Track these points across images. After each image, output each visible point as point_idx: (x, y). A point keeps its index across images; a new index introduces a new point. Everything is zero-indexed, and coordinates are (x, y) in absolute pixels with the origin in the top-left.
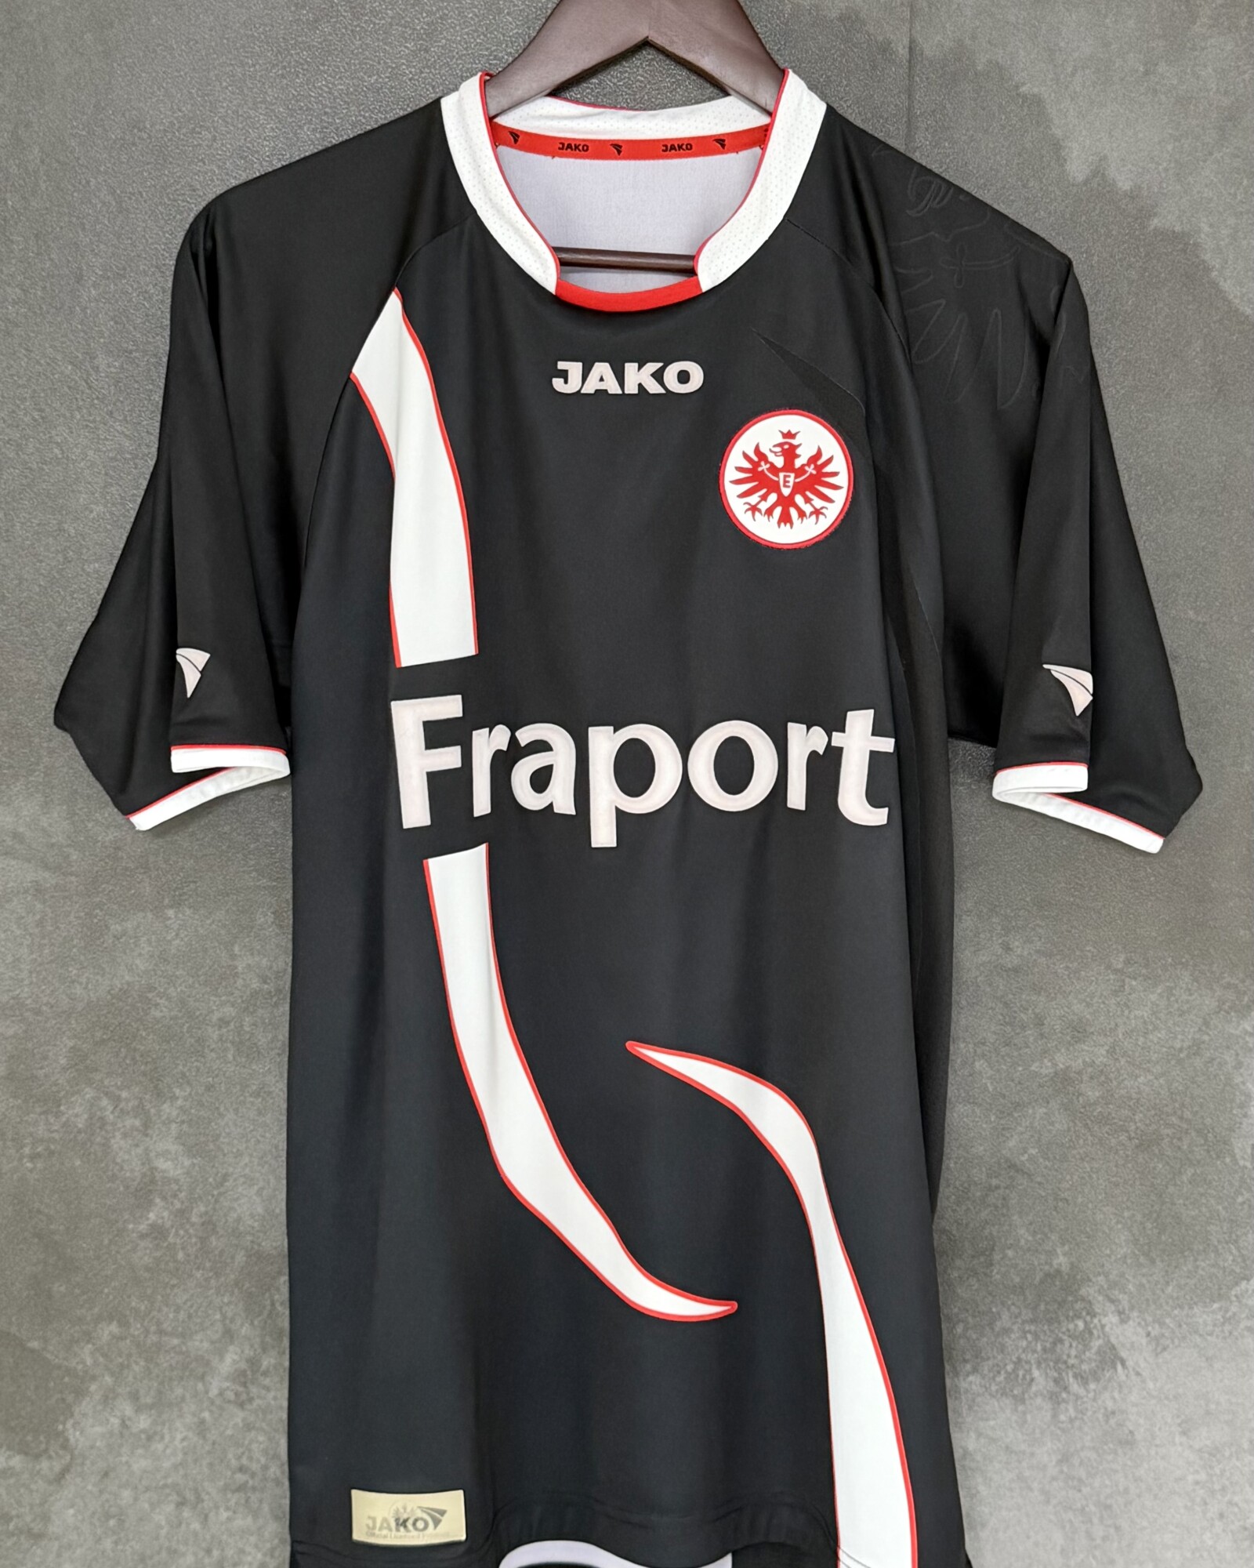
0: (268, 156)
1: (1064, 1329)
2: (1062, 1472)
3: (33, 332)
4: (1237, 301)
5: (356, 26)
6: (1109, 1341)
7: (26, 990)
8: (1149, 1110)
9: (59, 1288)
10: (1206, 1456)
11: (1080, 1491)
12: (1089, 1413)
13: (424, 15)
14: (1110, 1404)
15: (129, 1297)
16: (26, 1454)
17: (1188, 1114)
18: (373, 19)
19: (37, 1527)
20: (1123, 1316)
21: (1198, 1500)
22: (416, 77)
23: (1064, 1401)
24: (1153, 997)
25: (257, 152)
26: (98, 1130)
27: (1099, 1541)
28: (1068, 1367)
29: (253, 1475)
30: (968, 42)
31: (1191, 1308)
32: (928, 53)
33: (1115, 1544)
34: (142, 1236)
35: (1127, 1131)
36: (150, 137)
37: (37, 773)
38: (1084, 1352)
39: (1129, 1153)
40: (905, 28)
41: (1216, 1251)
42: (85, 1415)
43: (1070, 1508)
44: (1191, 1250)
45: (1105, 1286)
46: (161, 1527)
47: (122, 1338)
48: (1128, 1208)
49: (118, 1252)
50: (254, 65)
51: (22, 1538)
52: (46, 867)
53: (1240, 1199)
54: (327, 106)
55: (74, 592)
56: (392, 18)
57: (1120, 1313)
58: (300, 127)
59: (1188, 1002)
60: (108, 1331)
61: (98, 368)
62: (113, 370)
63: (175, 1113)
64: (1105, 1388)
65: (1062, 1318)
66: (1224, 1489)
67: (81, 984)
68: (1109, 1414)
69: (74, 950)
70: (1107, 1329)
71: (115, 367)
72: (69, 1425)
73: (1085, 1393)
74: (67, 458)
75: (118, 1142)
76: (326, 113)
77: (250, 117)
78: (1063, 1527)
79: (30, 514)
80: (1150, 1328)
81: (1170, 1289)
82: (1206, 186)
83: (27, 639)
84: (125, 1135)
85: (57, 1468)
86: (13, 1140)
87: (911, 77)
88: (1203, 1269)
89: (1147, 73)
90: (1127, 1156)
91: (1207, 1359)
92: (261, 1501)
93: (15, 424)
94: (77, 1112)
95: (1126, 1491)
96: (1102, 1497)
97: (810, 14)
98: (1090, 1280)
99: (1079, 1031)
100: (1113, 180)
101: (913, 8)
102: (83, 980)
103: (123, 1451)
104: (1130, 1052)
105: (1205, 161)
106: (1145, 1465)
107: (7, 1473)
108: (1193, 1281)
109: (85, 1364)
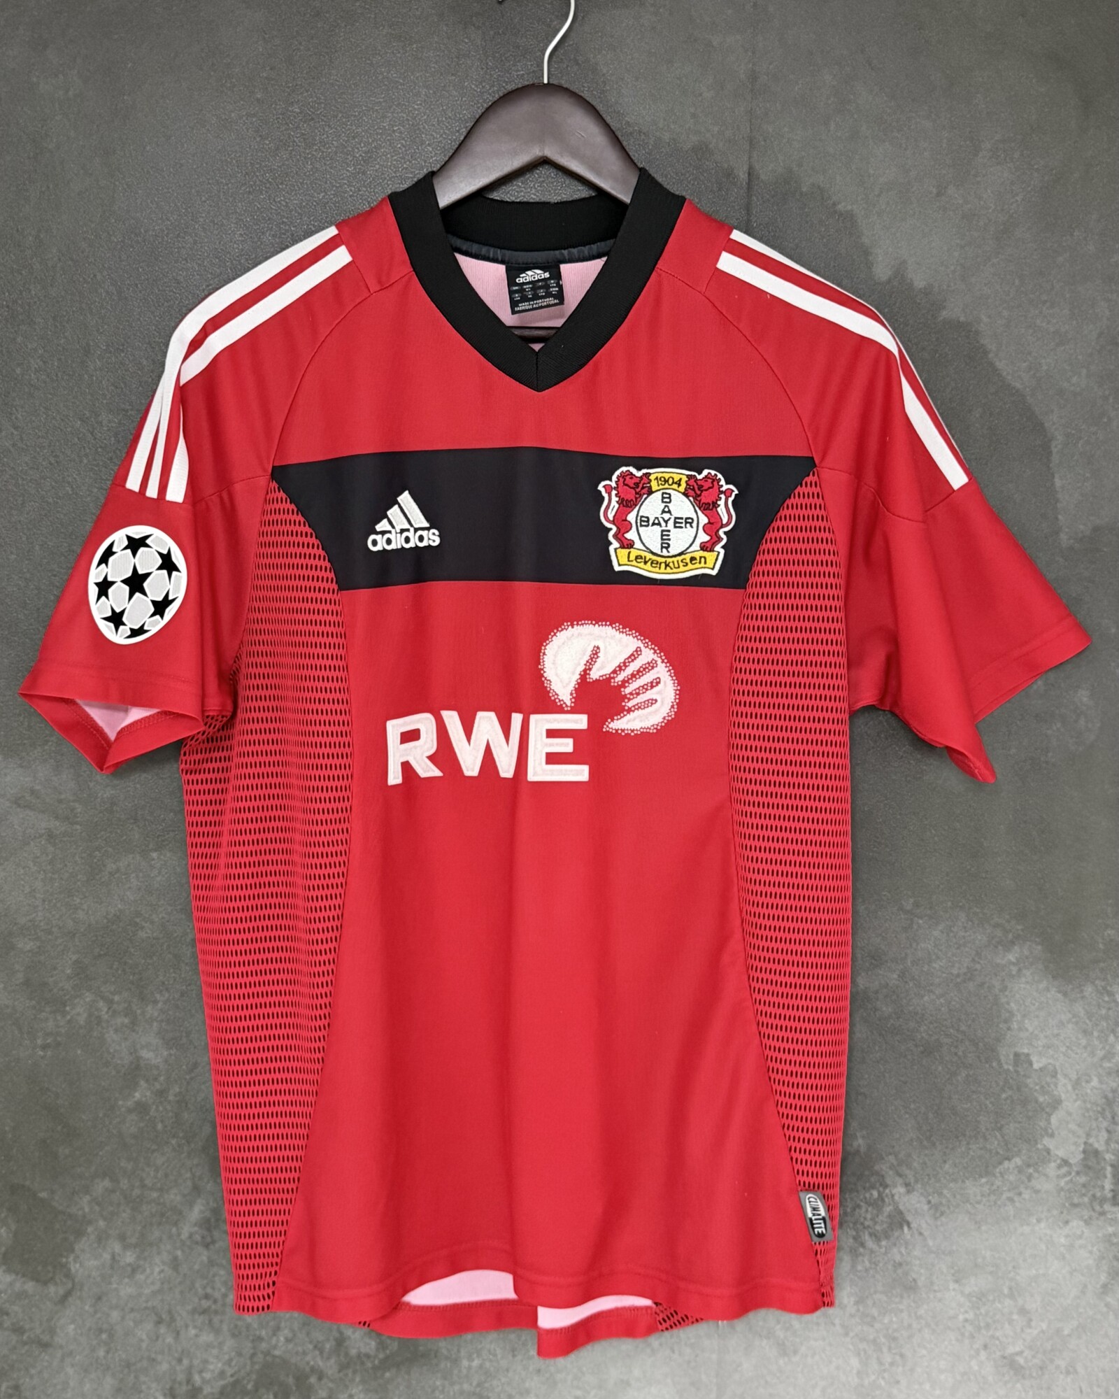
1: (862, 1197)
2: (858, 1310)
3: (51, 394)
4: (1009, 377)
5: (308, 154)
6: (897, 1207)
7: (40, 914)
8: (931, 1023)
9: (64, 1151)
10: (974, 1299)
11: (872, 1326)
12: (881, 1265)
14: (898, 1258)
15: (119, 1159)
16: (38, 1281)
17: (963, 1028)
18: (321, 148)
19: (46, 1338)
20: (909, 1188)
21: (967, 1334)
23: (861, 1254)
24: (936, 933)
26: (95, 1026)
27: (887, 1366)
28: (864, 1228)
29: (215, 1301)
30: (795, 169)
31: (963, 1181)
32: (763, 177)
33: (900, 1369)
34: (130, 1111)
35: (914, 1040)
36: (144, 241)
38: (878, 1216)
39: (916, 1058)
40: (746, 158)
42: (83, 1251)
43: (865, 1340)
44: (964, 1135)
45: (895, 1164)
46: (142, 1340)
47: (113, 1191)
48: (914, 1101)
49: (110, 1123)
50: (227, 184)
51: (34, 1346)
52: (57, 818)
53: (1004, 1096)
54: (284, 217)
57: (907, 1185)
58: (263, 233)
59: (964, 937)
60: (102, 1185)
61: (101, 423)
63: (156, 1014)
64: (895, 1245)
65: (859, 1188)
66: (988, 1326)
67: (83, 910)
68: (898, 1265)
69: (79, 883)
70: (896, 1198)
72: (71, 1259)
73: (877, 1248)
74: (77, 494)
75: (111, 1036)
76: (283, 222)
77: (223, 225)
78: (859, 1354)
79: (46, 537)
80: (930, 1198)
81: (947, 1166)
82: (985, 285)
84: (116, 1031)
85: (61, 1291)
86: (29, 1033)
87: (749, 195)
88: (974, 1152)
89: (938, 194)
90: (914, 1059)
91: (976, 1223)
92: (221, 1322)
93: (35, 467)
94: (79, 1011)
95: (910, 1326)
96: (890, 1331)
97: (669, 145)
98: (883, 1159)
99: (877, 959)
100: (911, 279)
101: (752, 142)
102: (85, 907)
103: (113, 1280)
104: (916, 977)
105: (985, 266)
106: (925, 1307)
107: (21, 1295)
108: (966, 1160)
109: (84, 1210)
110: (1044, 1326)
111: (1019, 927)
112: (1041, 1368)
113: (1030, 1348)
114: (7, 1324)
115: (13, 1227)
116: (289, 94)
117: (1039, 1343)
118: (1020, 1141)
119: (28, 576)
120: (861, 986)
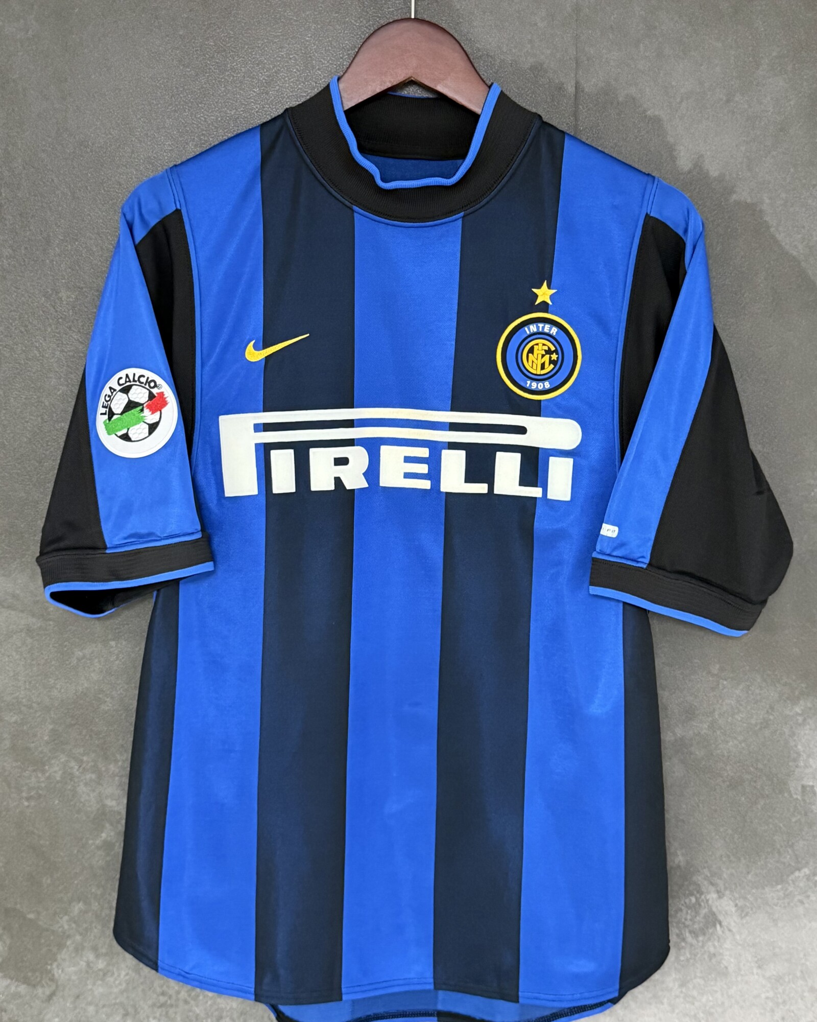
0: (167, 162)
1: (683, 902)
2: (682, 992)
3: (19, 276)
4: (787, 247)
5: (222, 78)
6: (711, 910)
7: (22, 692)
8: (735, 763)
9: (47, 881)
10: (773, 981)
11: (693, 1004)
12: (699, 956)
13: (265, 70)
14: (712, 950)
15: (90, 886)
16: (29, 984)
17: (760, 766)
18: (232, 73)
20: (720, 894)
21: (768, 1009)
22: (261, 111)
23: (683, 948)
24: (738, 692)
25: (160, 160)
26: (69, 781)
28: (685, 927)
29: (170, 997)
30: (613, 82)
31: (763, 888)
32: (587, 90)
34: (98, 848)
35: (722, 777)
36: (91, 151)
37: (27, 556)
38: (696, 917)
39: (723, 791)
40: (573, 75)
41: (779, 853)
42: (64, 960)
43: (687, 1015)
44: (763, 852)
45: (709, 875)
47: (86, 912)
48: (723, 825)
49: (83, 858)
50: (157, 104)
52: (33, 615)
53: (794, 820)
55: (48, 441)
56: (244, 73)
57: (718, 892)
59: (760, 694)
60: (77, 907)
61: (61, 298)
62: (71, 300)
64: (709, 939)
65: (681, 895)
66: (784, 1002)
67: (57, 689)
68: (712, 956)
69: (53, 667)
70: (710, 902)
71: (72, 298)
72: (55, 965)
73: (696, 943)
74: (43, 356)
75: (82, 789)
77: (154, 137)
79: (19, 391)
80: (737, 901)
81: (750, 876)
82: (767, 173)
83: (19, 471)
84: (86, 784)
85: (48, 992)
86: (16, 788)
87: (576, 105)
88: (771, 864)
89: (728, 101)
91: (774, 921)
92: (176, 1013)
94: (55, 770)
95: (723, 1003)
96: (707, 1008)
97: (511, 66)
98: (699, 871)
99: (690, 714)
100: (707, 170)
101: (577, 61)
102: (58, 686)
103: (88, 982)
104: (723, 727)
105: (766, 157)
106: (734, 988)
107: (17, 995)
108: (765, 871)
109: (63, 928)
111: (803, 685)
115: (8, 942)
116: (206, 31)
118: (807, 855)
120: (679, 735)
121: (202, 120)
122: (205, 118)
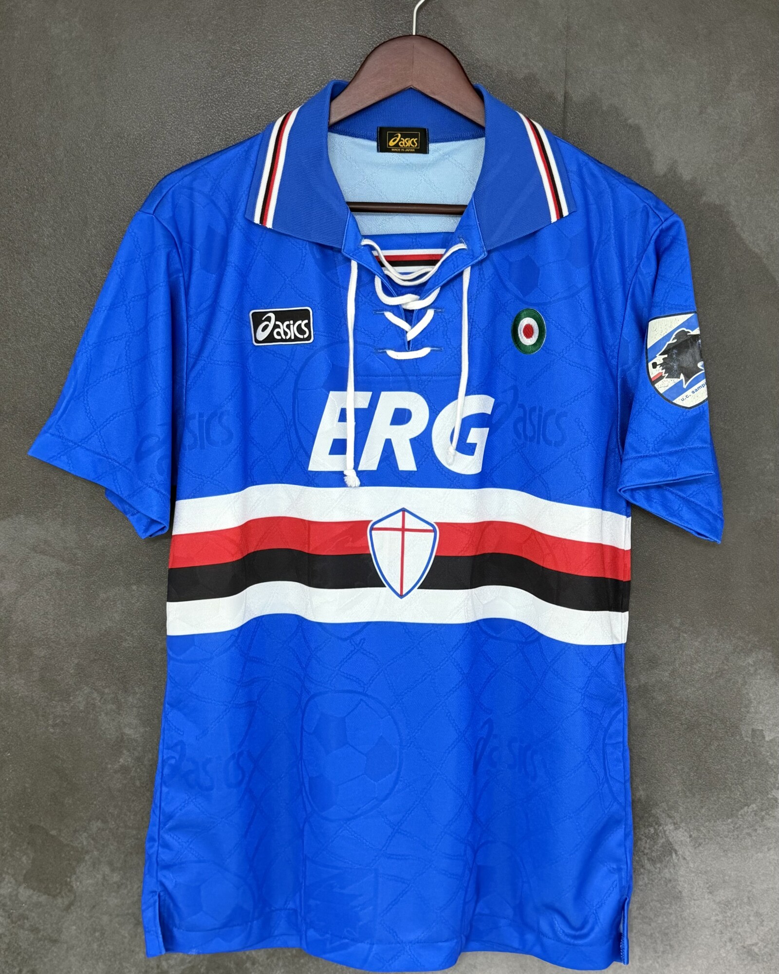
0: (195, 154)
1: (643, 832)
3: (59, 253)
4: (750, 245)
5: (246, 80)
6: (668, 840)
7: (51, 630)
8: (692, 708)
9: (68, 801)
10: (723, 905)
11: (650, 925)
12: (656, 881)
13: (286, 74)
14: (668, 876)
15: (108, 806)
16: (48, 895)
17: (715, 711)
18: (256, 76)
19: (55, 936)
20: (676, 826)
21: (718, 931)
24: (696, 644)
25: (188, 152)
26: (91, 711)
27: (660, 953)
28: (644, 854)
30: (598, 93)
31: (715, 821)
32: (575, 99)
33: (670, 956)
34: (116, 772)
35: (680, 720)
36: (127, 142)
37: (59, 506)
38: (654, 846)
39: (681, 732)
40: (562, 86)
41: (730, 790)
42: (82, 873)
43: (645, 935)
44: (716, 788)
45: (667, 809)
46: (125, 937)
47: (104, 830)
48: (680, 764)
49: (102, 781)
50: (187, 102)
51: (46, 942)
52: (63, 560)
53: (744, 760)
56: (267, 75)
57: (675, 824)
59: (716, 646)
60: (96, 825)
61: (96, 274)
63: (135, 702)
64: (666, 866)
65: (641, 826)
68: (668, 881)
69: (79, 608)
70: (667, 833)
72: (74, 877)
73: (654, 869)
75: (103, 717)
77: (184, 131)
78: (640, 945)
80: (692, 833)
81: (704, 810)
82: (734, 178)
84: (106, 714)
85: (66, 903)
86: (43, 716)
87: (565, 112)
88: (723, 800)
89: (701, 113)
90: (680, 734)
91: (724, 851)
93: (48, 306)
94: (79, 701)
95: (677, 925)
96: (663, 929)
97: (507, 76)
98: (658, 805)
99: (653, 662)
100: (681, 174)
101: (567, 73)
102: (84, 625)
103: (104, 893)
104: (682, 675)
105: (734, 164)
106: (688, 911)
107: (38, 905)
108: (717, 807)
109: (83, 844)
110: (773, 925)
111: (756, 639)
112: (770, 955)
113: (763, 940)
114: (27, 925)
115: (32, 856)
116: (233, 36)
117: (769, 937)
118: (756, 793)
119: (43, 385)
120: (642, 682)
121: (228, 117)
122: (230, 115)
